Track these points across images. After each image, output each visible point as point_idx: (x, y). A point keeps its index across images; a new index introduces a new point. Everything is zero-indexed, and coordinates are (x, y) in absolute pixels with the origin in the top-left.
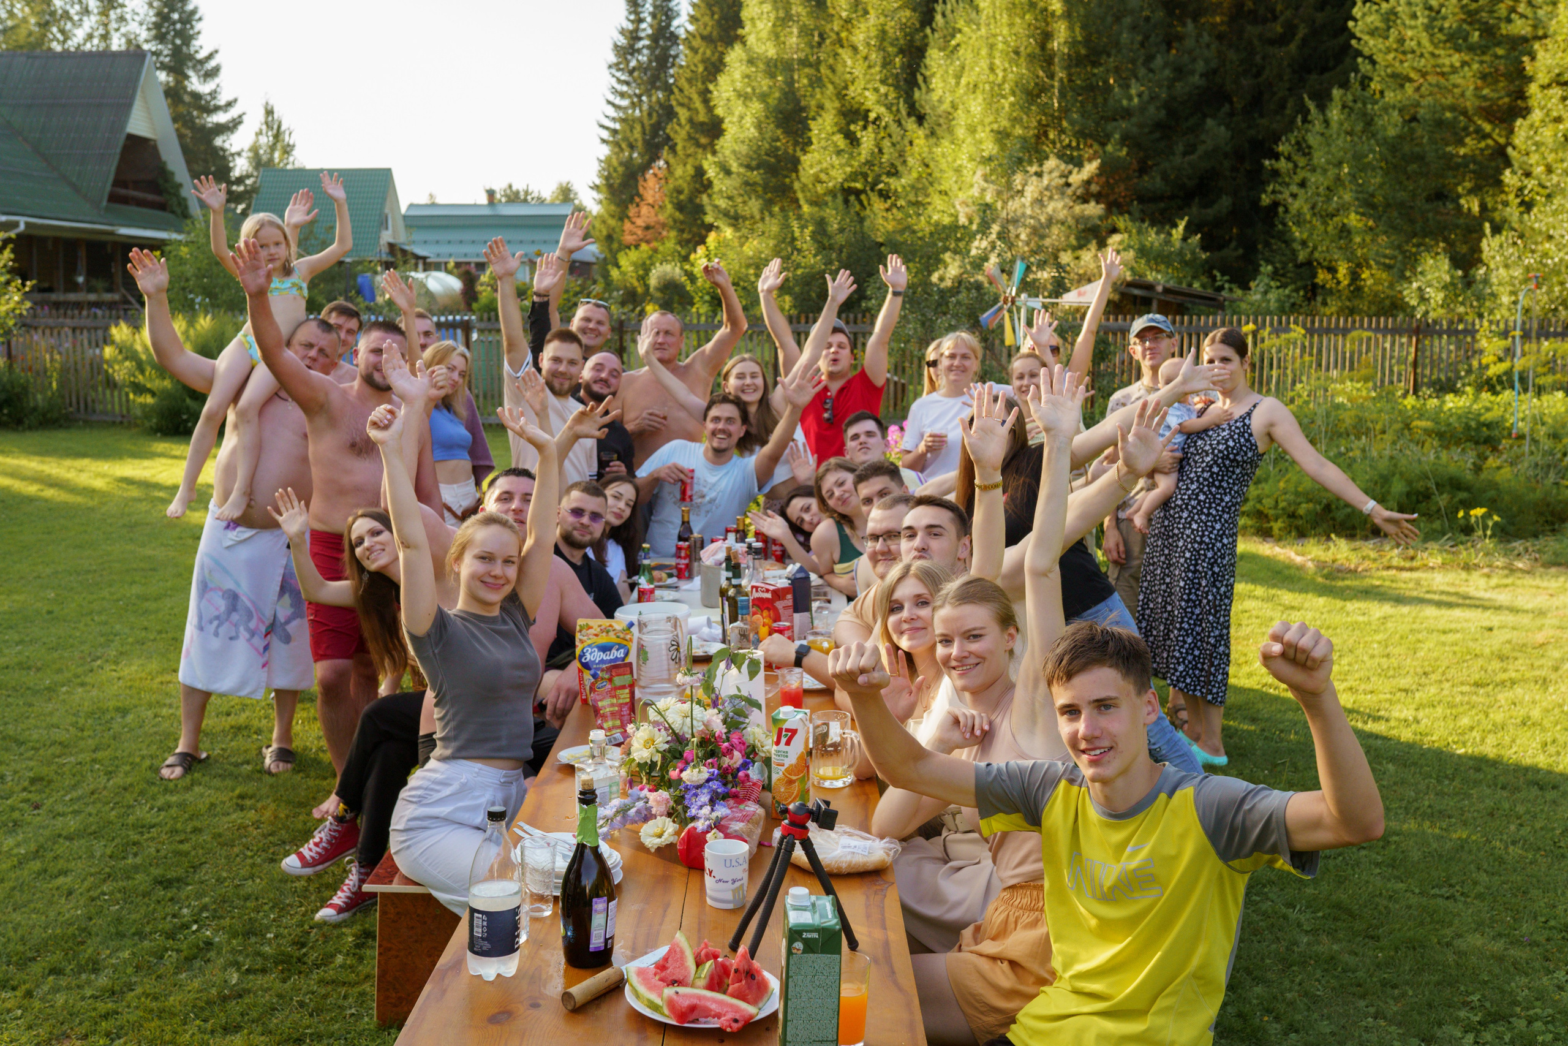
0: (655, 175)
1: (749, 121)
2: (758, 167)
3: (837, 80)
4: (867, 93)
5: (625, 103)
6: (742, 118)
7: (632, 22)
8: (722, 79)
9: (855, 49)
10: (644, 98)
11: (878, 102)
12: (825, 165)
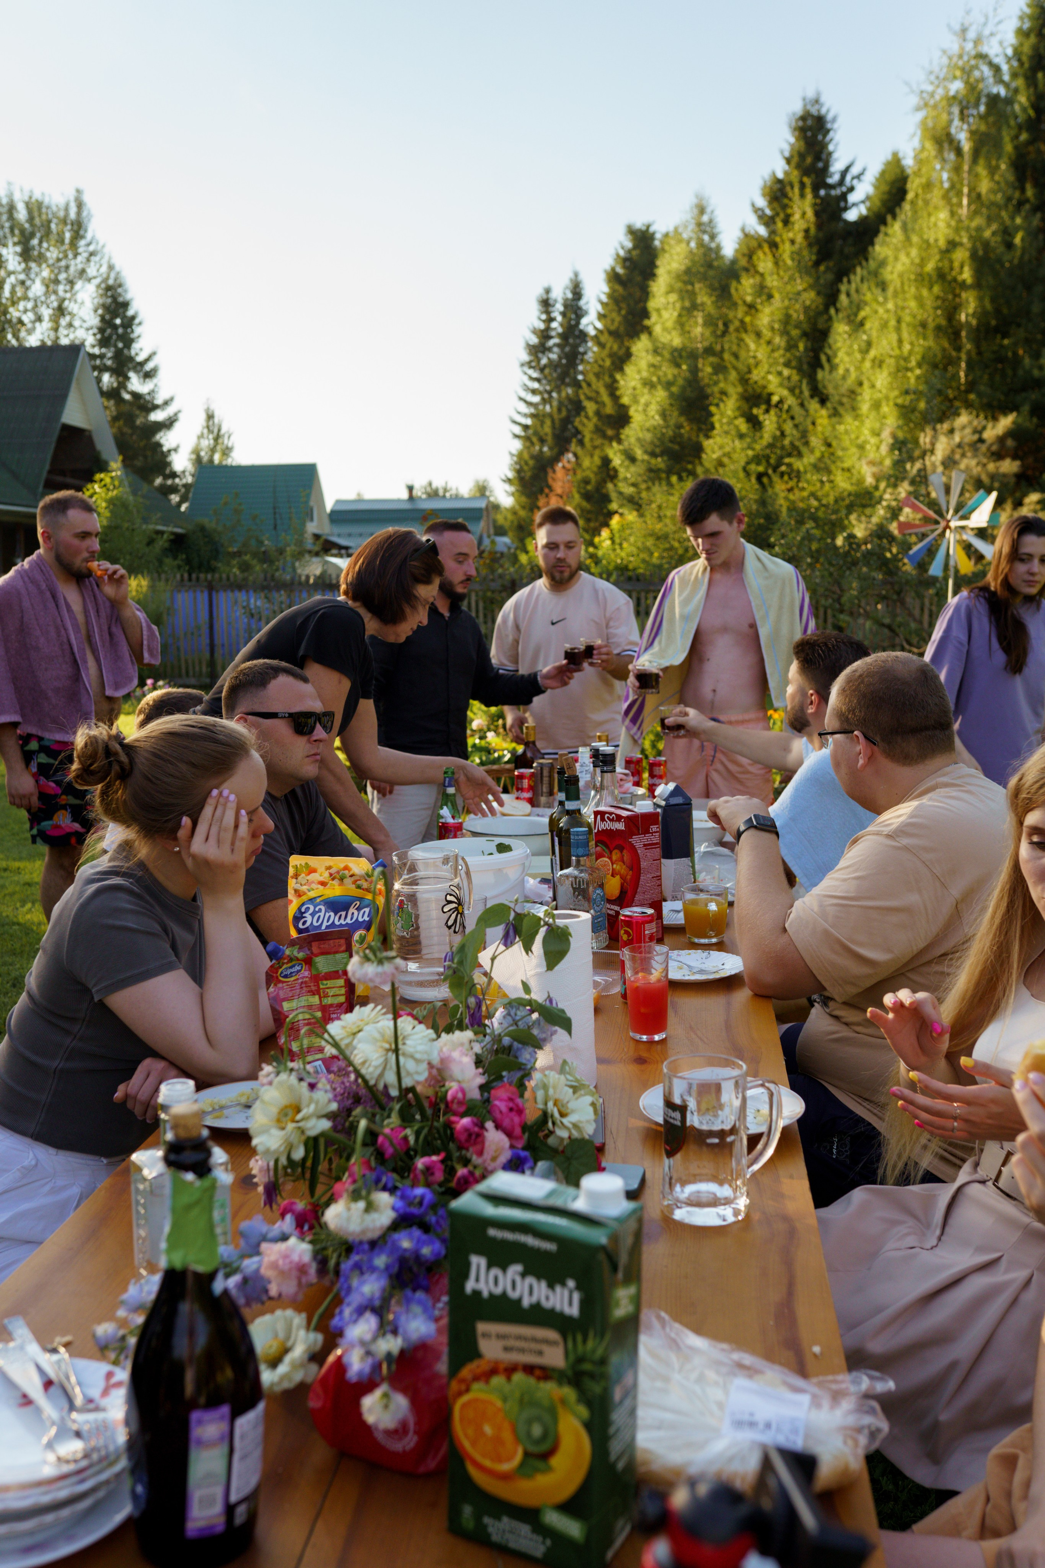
0: (564, 467)
1: (653, 409)
2: (662, 454)
3: (740, 366)
4: (770, 377)
5: (536, 399)
6: (647, 405)
7: (544, 321)
8: (629, 369)
9: (758, 335)
10: (554, 395)
11: (781, 385)
12: (727, 449)
